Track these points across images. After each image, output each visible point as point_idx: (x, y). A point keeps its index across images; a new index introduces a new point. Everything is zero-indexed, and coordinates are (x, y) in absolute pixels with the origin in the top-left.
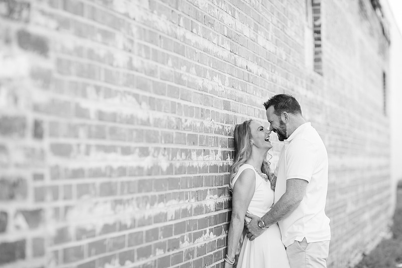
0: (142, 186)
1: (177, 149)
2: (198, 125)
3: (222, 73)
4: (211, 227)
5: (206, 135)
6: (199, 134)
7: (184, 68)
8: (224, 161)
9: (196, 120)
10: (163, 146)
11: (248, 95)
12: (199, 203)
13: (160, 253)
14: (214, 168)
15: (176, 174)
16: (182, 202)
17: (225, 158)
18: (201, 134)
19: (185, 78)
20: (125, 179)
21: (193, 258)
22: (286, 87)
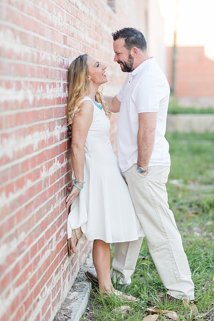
0: (19, 119)
1: (38, 82)
2: (49, 59)
3: (62, 9)
4: (58, 156)
5: (53, 68)
6: (50, 68)
7: (41, 3)
8: (65, 93)
9: (48, 54)
10: (29, 79)
11: (77, 30)
12: (51, 133)
13: (29, 184)
14: (59, 100)
15: (38, 106)
16: (41, 133)
17: (65, 91)
18: (51, 67)
19: (41, 14)
20: (8, 113)
21: (48, 186)
22: (97, 23)
